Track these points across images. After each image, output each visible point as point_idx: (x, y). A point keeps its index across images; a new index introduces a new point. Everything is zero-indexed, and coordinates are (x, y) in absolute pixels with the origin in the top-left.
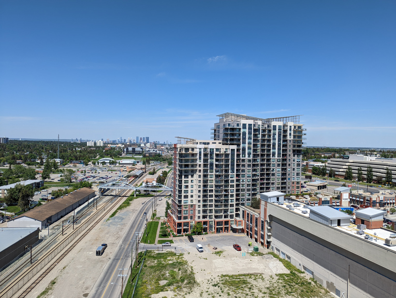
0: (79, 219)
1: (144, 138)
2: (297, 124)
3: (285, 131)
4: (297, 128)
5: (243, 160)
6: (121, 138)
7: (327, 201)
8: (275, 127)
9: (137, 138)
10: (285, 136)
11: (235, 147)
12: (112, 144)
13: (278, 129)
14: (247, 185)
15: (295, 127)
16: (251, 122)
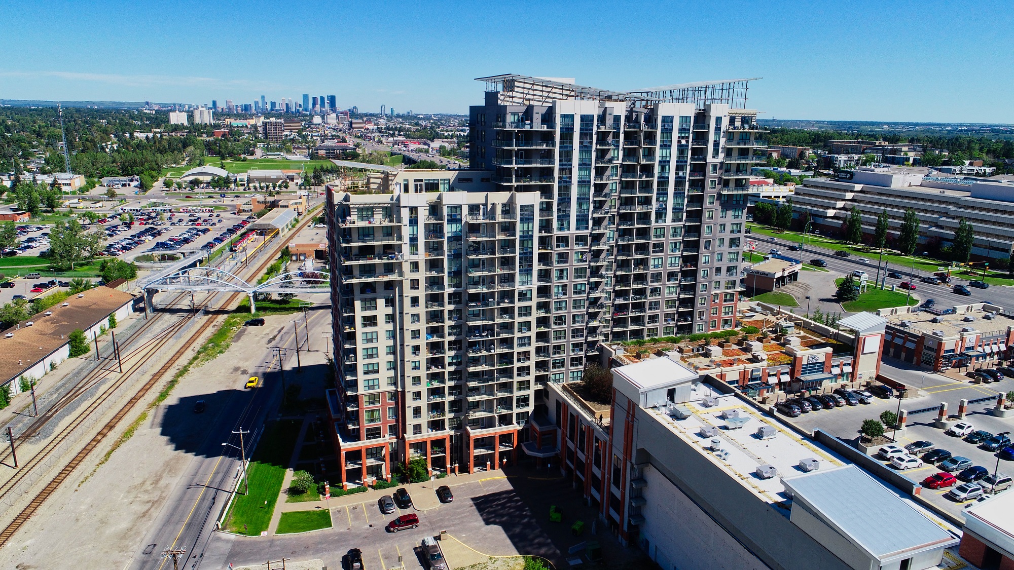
0: (51, 416)
1: (322, 99)
2: (739, 111)
3: (701, 137)
4: (738, 123)
5: (563, 241)
6: (263, 97)
7: (815, 363)
8: (668, 120)
9: (305, 97)
10: (699, 153)
11: (533, 199)
12: (238, 116)
13: (680, 129)
14: (573, 318)
15: (732, 120)
16: (592, 108)
